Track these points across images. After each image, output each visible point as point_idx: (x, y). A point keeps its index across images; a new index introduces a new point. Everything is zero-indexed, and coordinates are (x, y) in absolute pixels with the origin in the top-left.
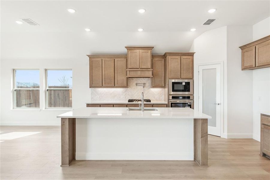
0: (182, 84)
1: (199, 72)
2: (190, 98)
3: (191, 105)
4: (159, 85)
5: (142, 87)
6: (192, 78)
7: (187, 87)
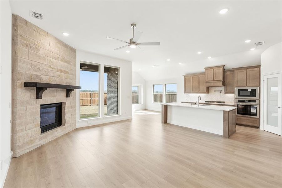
1: (264, 80)
2: (256, 102)
3: (257, 107)
4: (230, 91)
5: (219, 93)
6: (259, 85)
7: (253, 93)
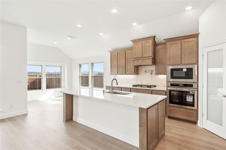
0: (182, 70)
1: (203, 55)
2: (193, 87)
3: (194, 94)
4: (162, 72)
5: (150, 74)
6: (197, 63)
7: (189, 74)
